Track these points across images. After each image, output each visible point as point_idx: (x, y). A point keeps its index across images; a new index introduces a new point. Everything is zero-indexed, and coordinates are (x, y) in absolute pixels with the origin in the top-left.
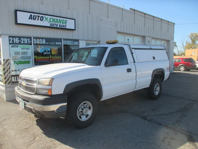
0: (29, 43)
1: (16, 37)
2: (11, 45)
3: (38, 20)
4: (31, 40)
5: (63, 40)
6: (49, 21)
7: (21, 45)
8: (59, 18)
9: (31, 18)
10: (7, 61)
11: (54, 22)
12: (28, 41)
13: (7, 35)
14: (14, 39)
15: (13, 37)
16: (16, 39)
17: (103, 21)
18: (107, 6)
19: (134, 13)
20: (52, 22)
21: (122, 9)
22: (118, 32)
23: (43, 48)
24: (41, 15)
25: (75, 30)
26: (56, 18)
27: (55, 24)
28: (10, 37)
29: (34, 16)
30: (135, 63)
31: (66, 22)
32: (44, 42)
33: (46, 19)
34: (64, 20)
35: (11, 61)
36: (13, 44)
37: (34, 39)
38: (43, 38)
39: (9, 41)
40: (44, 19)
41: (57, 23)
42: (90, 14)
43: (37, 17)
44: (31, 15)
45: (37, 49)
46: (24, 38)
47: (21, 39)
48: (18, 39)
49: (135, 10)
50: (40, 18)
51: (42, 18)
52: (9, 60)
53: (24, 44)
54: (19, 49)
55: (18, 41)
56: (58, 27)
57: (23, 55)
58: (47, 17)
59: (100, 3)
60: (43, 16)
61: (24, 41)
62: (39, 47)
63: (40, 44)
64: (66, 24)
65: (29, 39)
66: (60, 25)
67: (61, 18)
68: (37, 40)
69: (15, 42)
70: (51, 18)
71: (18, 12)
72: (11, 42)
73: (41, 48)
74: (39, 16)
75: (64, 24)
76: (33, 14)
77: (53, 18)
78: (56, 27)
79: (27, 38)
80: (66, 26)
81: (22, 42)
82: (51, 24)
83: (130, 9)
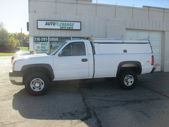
0: (46, 40)
1: (38, 37)
2: (35, 42)
3: (51, 25)
4: (48, 39)
5: (71, 38)
6: (59, 25)
7: (41, 42)
8: (67, 23)
9: (46, 24)
10: (32, 52)
11: (63, 26)
12: (46, 39)
13: (32, 36)
14: (37, 38)
15: (36, 37)
16: (38, 38)
17: (109, 20)
18: (115, 7)
19: (149, 10)
20: (62, 25)
21: (133, 8)
22: (127, 29)
23: (56, 44)
24: (53, 22)
25: (80, 30)
26: (65, 22)
27: (64, 27)
28: (34, 37)
29: (49, 23)
30: (94, 55)
31: (73, 25)
32: (57, 39)
33: (58, 24)
34: (71, 23)
35: (35, 52)
36: (36, 41)
37: (50, 38)
38: (56, 37)
39: (34, 40)
40: (56, 24)
41: (66, 26)
42: (96, 16)
43: (51, 23)
44: (47, 23)
45: (52, 44)
46: (43, 37)
47: (42, 38)
48: (39, 38)
49: (149, 7)
50: (53, 23)
51: (54, 23)
52: (33, 51)
53: (43, 41)
54: (40, 45)
55: (39, 39)
56: (66, 28)
57: (42, 49)
58: (58, 22)
59: (107, 6)
60: (55, 22)
61: (43, 40)
62: (54, 43)
63: (54, 41)
64: (73, 26)
65: (46, 38)
66: (68, 27)
67: (68, 22)
68: (52, 38)
69: (37, 40)
70: (61, 23)
71: (38, 21)
72: (35, 40)
73: (54, 44)
74: (52, 23)
75: (72, 26)
76: (48, 22)
77: (63, 23)
78: (64, 29)
79: (45, 37)
80: (73, 28)
81: (42, 40)
82: (61, 27)
83: (143, 6)
